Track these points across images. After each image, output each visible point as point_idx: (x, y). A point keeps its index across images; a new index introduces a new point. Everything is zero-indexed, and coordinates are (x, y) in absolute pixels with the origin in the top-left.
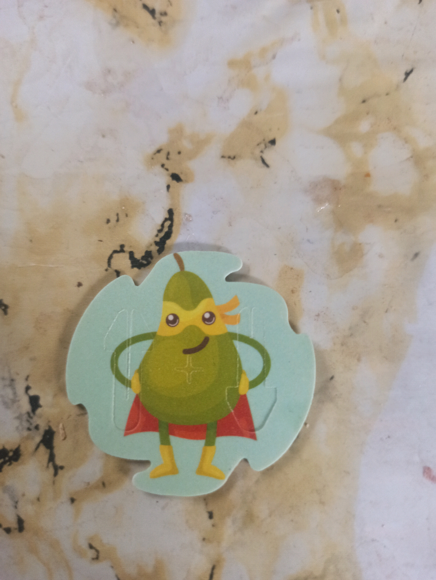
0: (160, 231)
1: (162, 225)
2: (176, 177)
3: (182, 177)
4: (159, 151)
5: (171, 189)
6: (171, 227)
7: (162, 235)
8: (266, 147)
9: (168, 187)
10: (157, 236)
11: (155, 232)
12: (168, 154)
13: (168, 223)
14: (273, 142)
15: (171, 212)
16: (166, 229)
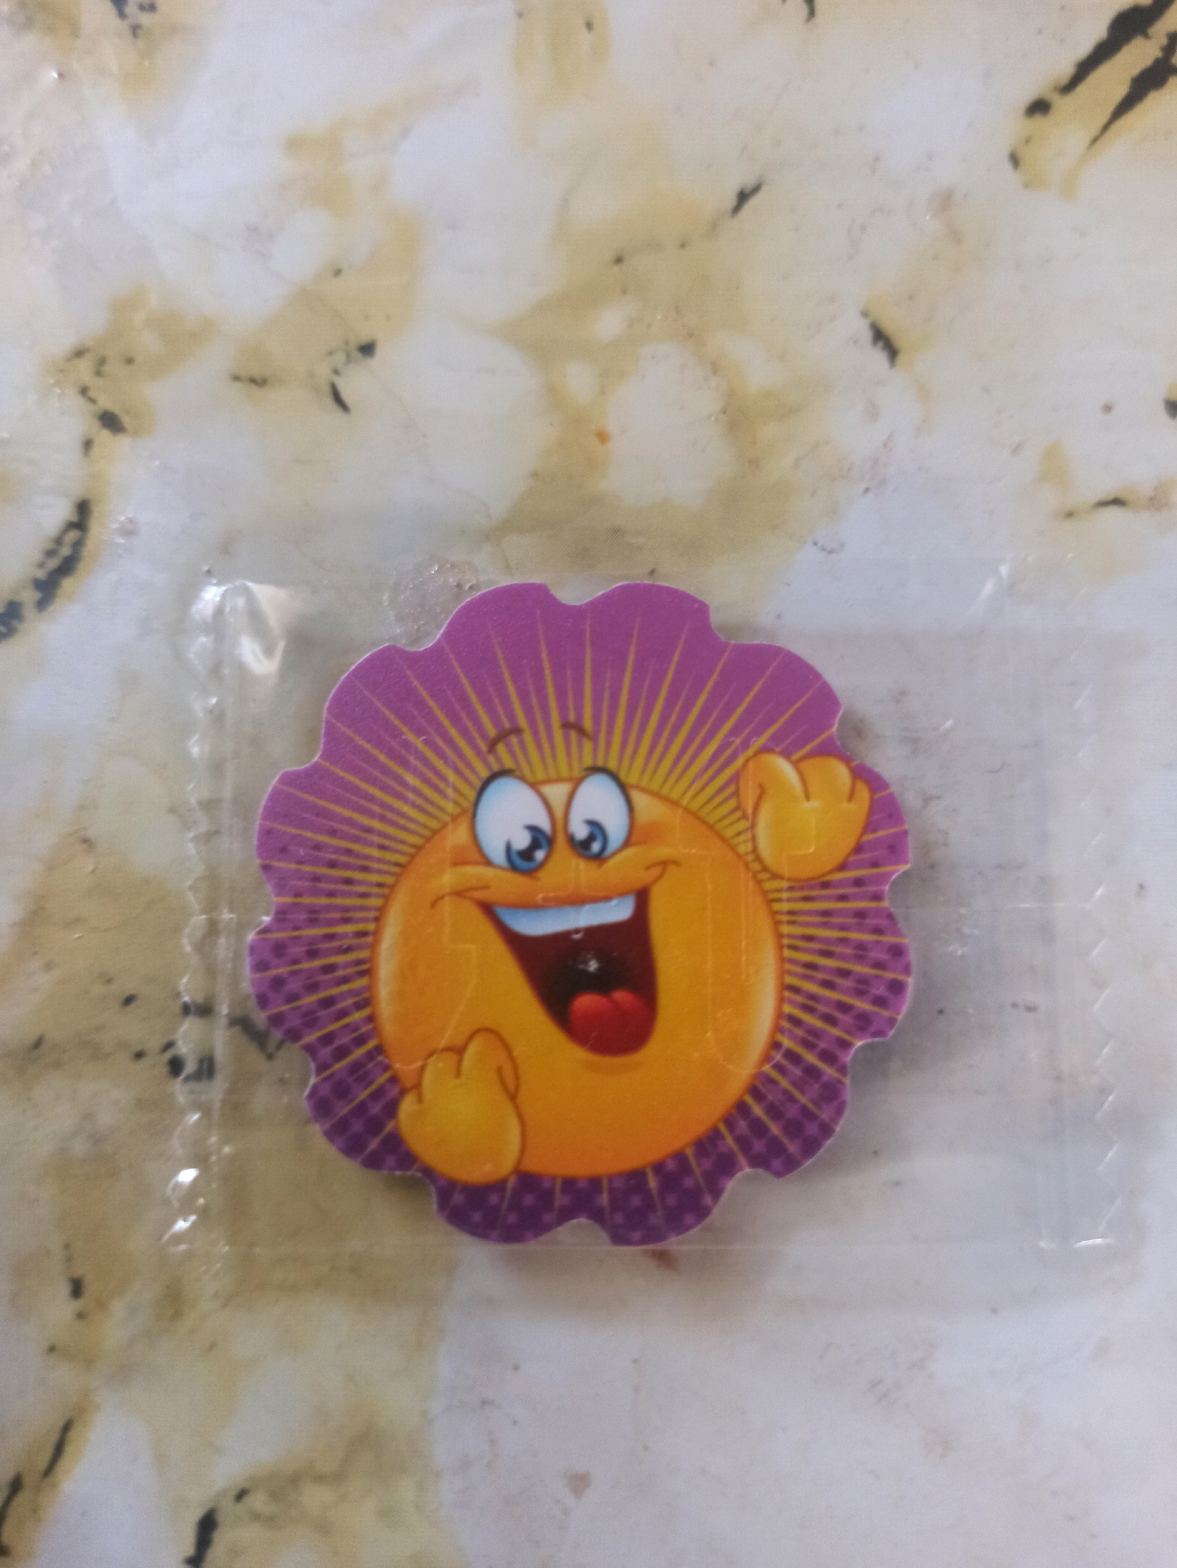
0: (50, 553)
2: (110, 421)
3: (126, 420)
4: (79, 353)
5: (95, 451)
6: (78, 545)
7: (53, 563)
8: (349, 359)
9: (88, 445)
10: (41, 565)
11: (37, 555)
12: (102, 361)
13: (72, 535)
14: (367, 349)
15: (83, 509)
16: (66, 551)
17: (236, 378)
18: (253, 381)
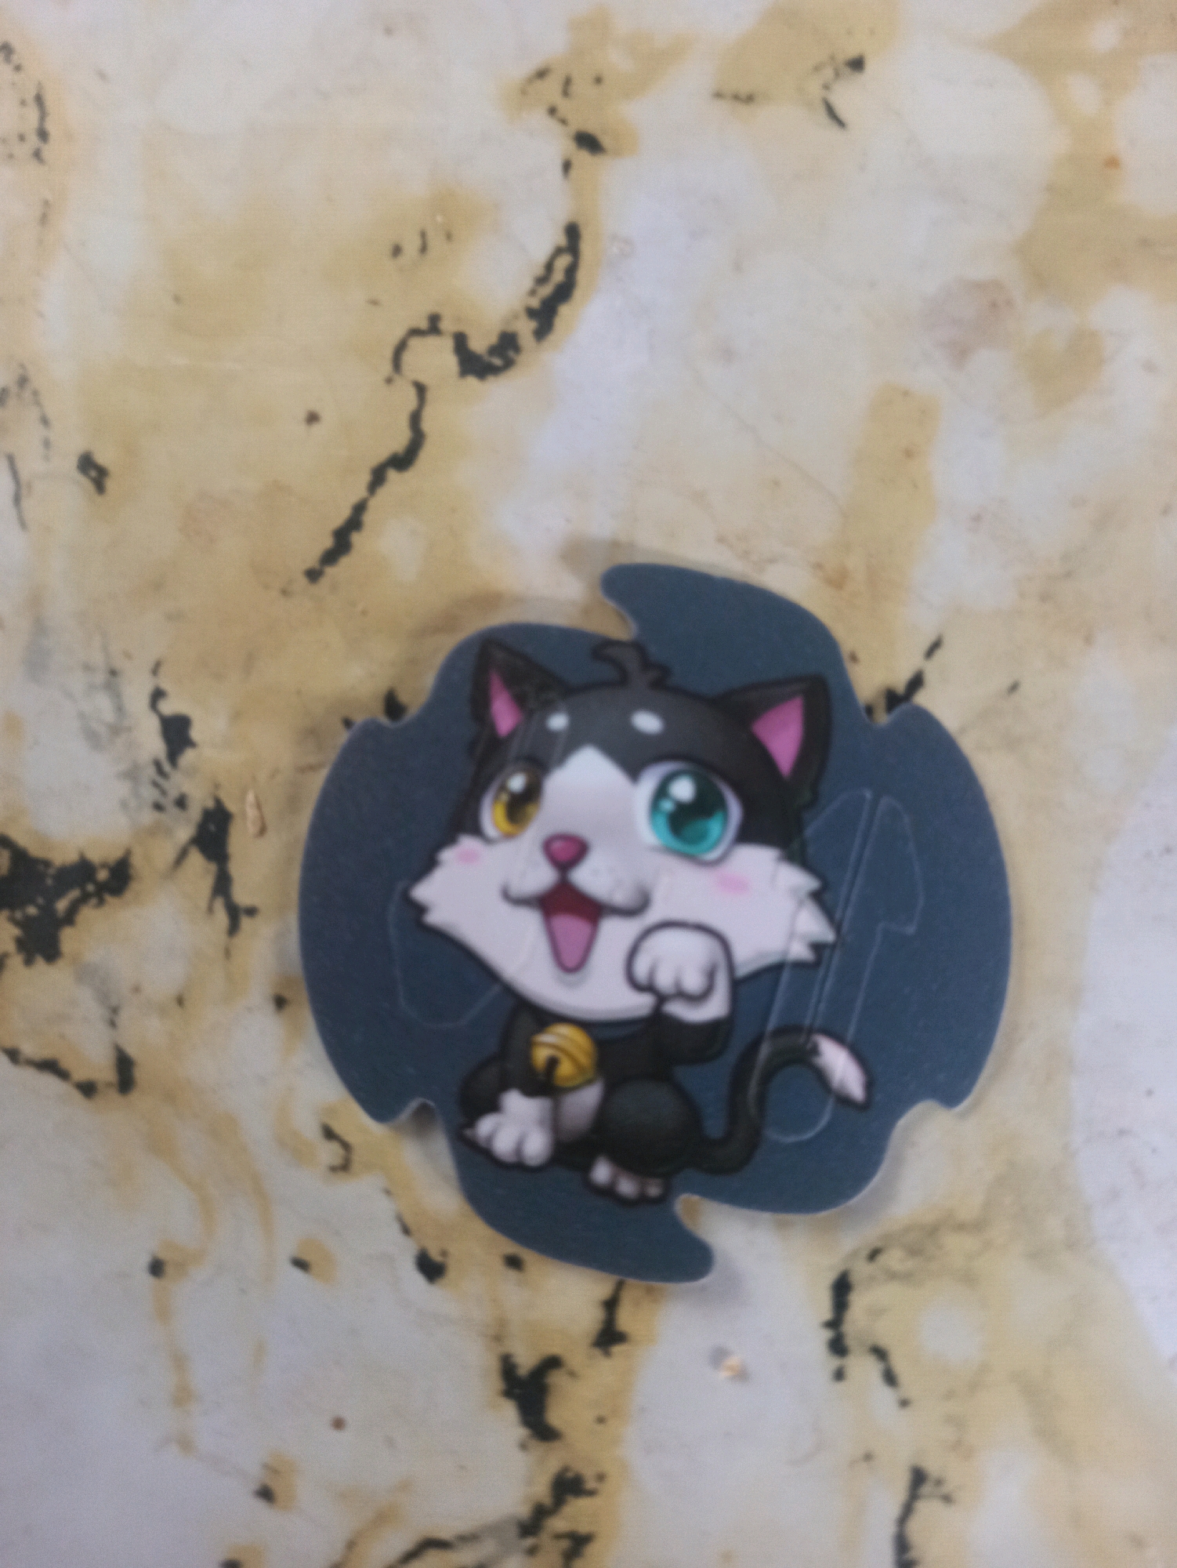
0: (541, 280)
1: (549, 267)
2: (588, 142)
3: (605, 141)
4: (542, 74)
5: (573, 172)
6: (571, 271)
7: (546, 290)
8: (837, 75)
9: (567, 166)
10: (533, 293)
11: (528, 283)
12: (568, 82)
13: (563, 262)
14: (857, 64)
15: (573, 233)
16: (558, 276)
17: (718, 95)
18: (736, 97)
